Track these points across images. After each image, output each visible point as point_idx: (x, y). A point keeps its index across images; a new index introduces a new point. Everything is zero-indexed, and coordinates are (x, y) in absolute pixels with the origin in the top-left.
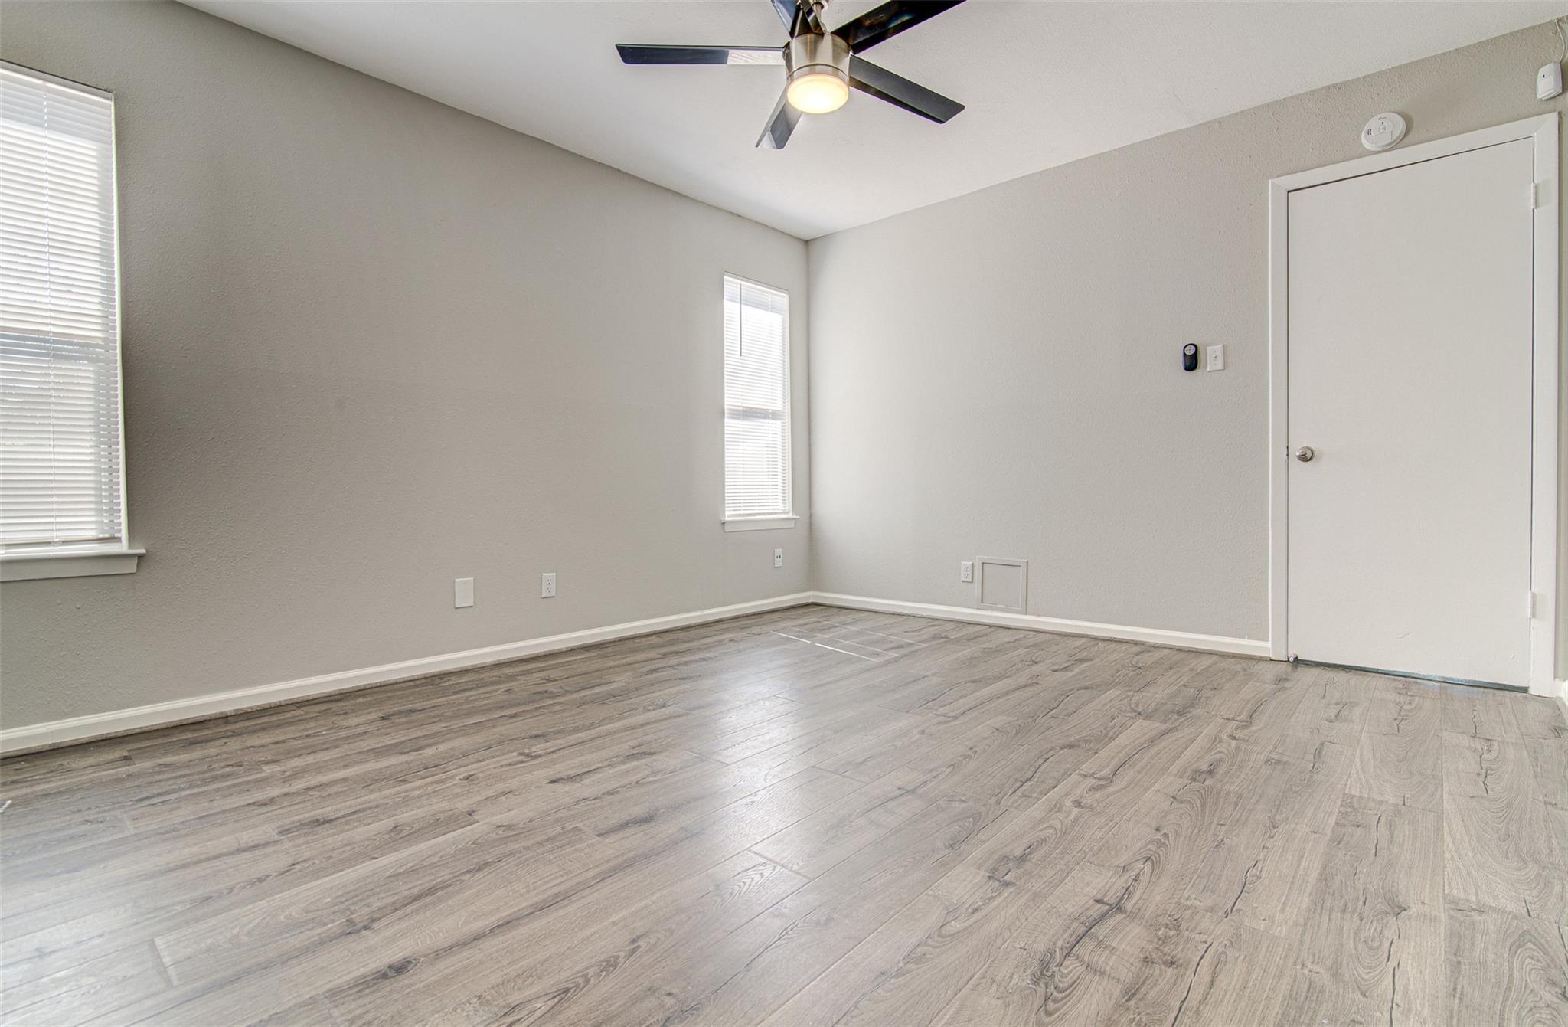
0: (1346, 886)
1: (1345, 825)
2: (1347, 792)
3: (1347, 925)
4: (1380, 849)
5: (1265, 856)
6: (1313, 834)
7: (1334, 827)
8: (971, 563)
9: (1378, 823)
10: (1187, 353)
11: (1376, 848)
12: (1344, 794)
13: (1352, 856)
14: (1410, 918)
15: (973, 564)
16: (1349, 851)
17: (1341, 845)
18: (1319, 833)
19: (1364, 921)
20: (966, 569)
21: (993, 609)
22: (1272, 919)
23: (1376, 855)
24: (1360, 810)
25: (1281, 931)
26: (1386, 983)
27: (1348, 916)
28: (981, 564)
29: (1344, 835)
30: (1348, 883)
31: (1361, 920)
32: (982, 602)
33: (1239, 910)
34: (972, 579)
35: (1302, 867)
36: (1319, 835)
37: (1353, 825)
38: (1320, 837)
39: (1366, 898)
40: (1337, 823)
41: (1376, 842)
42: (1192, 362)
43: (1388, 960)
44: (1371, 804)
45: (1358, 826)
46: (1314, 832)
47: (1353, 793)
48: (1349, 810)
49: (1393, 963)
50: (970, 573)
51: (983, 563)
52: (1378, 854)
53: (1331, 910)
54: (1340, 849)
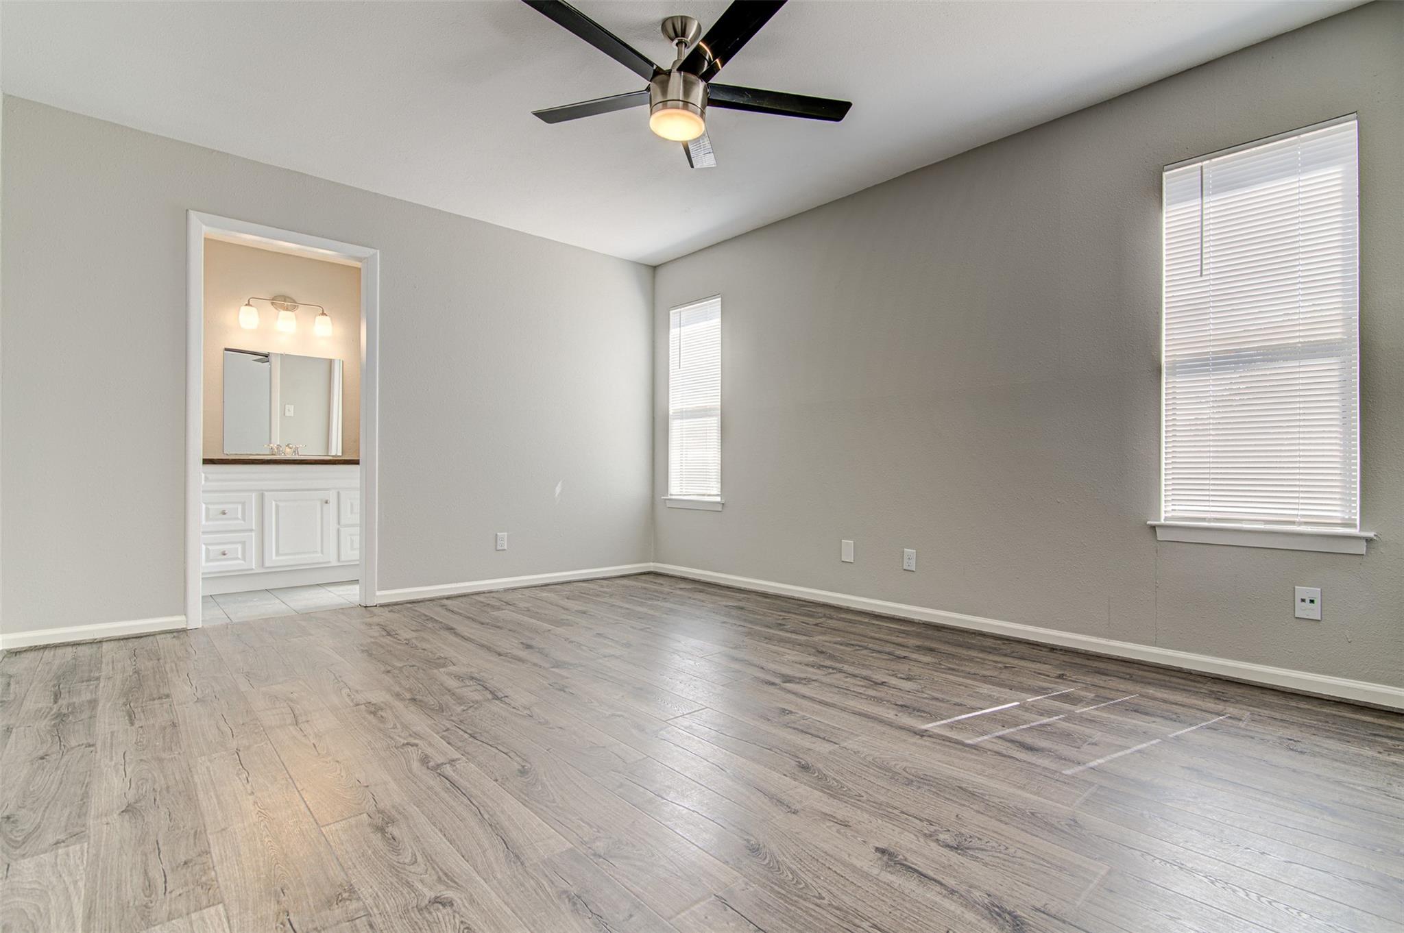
0: (173, 802)
1: (199, 855)
2: (220, 906)
3: (163, 782)
4: (154, 849)
5: (246, 789)
6: (223, 827)
7: (209, 847)
9: (165, 882)
11: (159, 849)
12: (222, 902)
13: (179, 828)
14: (118, 808)
16: (183, 831)
17: (193, 832)
18: (218, 832)
19: (152, 789)
22: (210, 761)
23: (157, 841)
24: (191, 887)
25: (201, 759)
26: (130, 770)
27: (164, 786)
29: (195, 843)
30: (172, 806)
31: (154, 789)
33: (234, 754)
35: (213, 796)
36: (217, 830)
37: (191, 861)
38: (215, 828)
39: (155, 803)
40: (208, 852)
41: (161, 856)
43: (130, 780)
44: (181, 905)
45: (185, 863)
46: (223, 830)
47: (212, 910)
48: (204, 879)
49: (127, 780)
52: (156, 844)
53: (177, 783)
54: (192, 829)
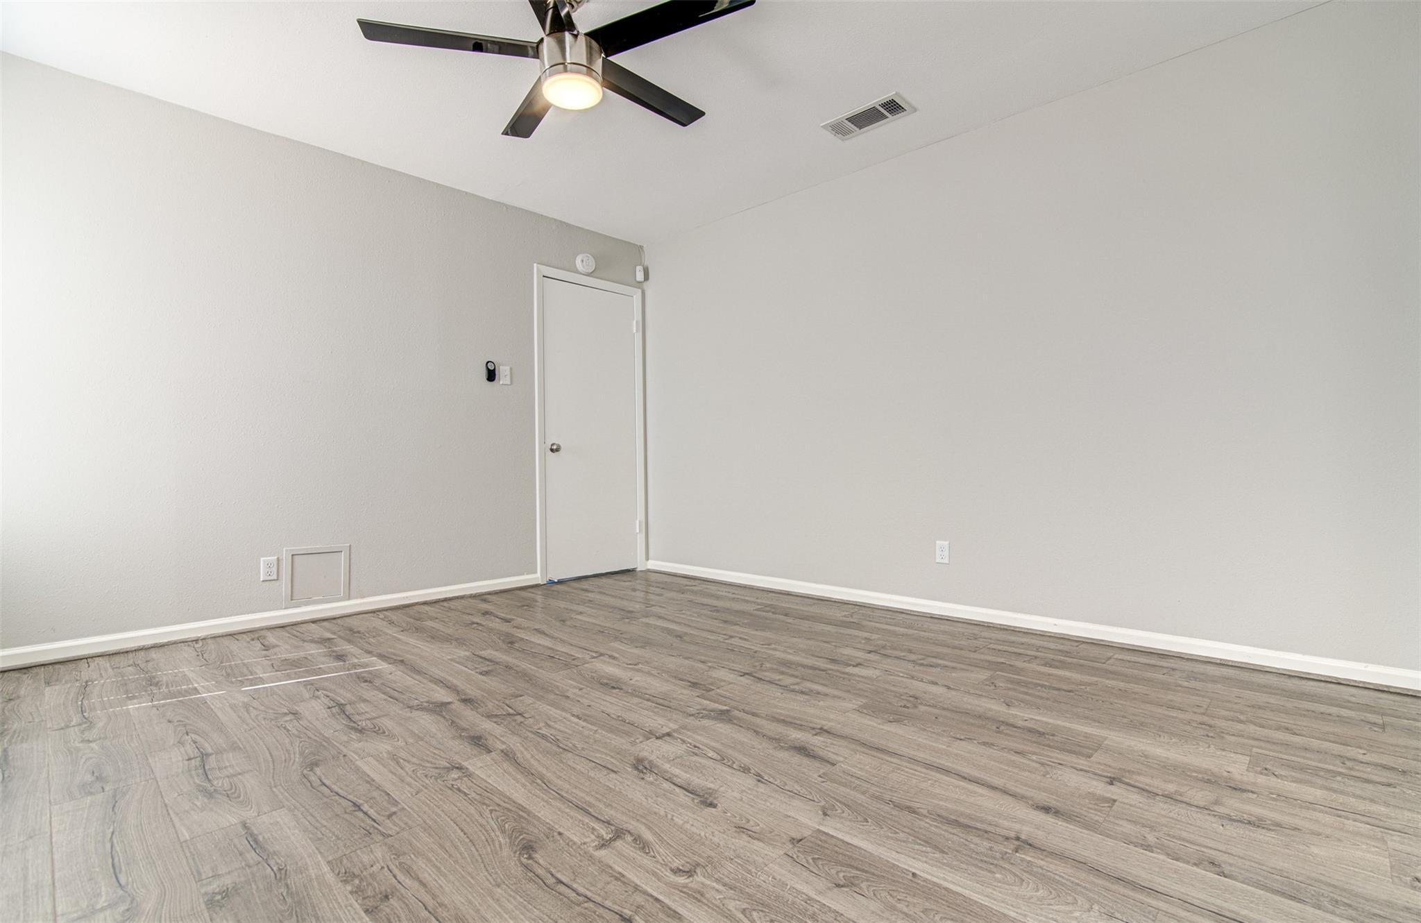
8: (276, 558)
10: (490, 368)
15: (278, 558)
20: (269, 565)
21: (307, 604)
28: (290, 557)
32: (293, 599)
34: (278, 575)
42: (491, 376)
50: (274, 569)
51: (293, 555)
